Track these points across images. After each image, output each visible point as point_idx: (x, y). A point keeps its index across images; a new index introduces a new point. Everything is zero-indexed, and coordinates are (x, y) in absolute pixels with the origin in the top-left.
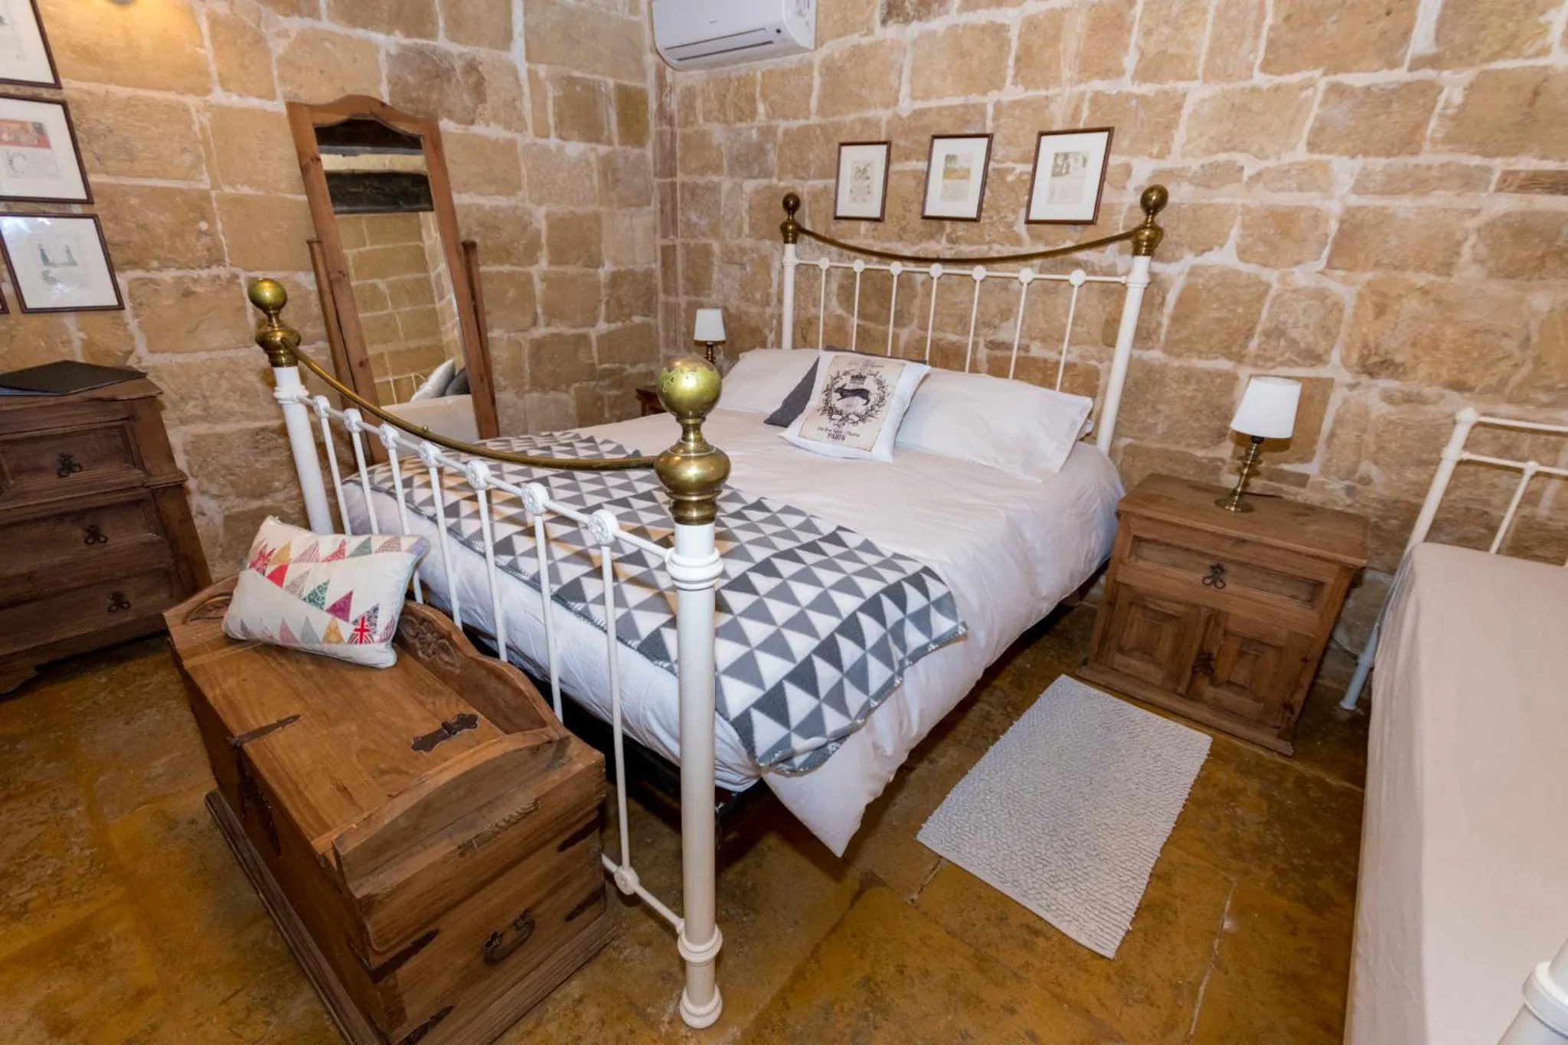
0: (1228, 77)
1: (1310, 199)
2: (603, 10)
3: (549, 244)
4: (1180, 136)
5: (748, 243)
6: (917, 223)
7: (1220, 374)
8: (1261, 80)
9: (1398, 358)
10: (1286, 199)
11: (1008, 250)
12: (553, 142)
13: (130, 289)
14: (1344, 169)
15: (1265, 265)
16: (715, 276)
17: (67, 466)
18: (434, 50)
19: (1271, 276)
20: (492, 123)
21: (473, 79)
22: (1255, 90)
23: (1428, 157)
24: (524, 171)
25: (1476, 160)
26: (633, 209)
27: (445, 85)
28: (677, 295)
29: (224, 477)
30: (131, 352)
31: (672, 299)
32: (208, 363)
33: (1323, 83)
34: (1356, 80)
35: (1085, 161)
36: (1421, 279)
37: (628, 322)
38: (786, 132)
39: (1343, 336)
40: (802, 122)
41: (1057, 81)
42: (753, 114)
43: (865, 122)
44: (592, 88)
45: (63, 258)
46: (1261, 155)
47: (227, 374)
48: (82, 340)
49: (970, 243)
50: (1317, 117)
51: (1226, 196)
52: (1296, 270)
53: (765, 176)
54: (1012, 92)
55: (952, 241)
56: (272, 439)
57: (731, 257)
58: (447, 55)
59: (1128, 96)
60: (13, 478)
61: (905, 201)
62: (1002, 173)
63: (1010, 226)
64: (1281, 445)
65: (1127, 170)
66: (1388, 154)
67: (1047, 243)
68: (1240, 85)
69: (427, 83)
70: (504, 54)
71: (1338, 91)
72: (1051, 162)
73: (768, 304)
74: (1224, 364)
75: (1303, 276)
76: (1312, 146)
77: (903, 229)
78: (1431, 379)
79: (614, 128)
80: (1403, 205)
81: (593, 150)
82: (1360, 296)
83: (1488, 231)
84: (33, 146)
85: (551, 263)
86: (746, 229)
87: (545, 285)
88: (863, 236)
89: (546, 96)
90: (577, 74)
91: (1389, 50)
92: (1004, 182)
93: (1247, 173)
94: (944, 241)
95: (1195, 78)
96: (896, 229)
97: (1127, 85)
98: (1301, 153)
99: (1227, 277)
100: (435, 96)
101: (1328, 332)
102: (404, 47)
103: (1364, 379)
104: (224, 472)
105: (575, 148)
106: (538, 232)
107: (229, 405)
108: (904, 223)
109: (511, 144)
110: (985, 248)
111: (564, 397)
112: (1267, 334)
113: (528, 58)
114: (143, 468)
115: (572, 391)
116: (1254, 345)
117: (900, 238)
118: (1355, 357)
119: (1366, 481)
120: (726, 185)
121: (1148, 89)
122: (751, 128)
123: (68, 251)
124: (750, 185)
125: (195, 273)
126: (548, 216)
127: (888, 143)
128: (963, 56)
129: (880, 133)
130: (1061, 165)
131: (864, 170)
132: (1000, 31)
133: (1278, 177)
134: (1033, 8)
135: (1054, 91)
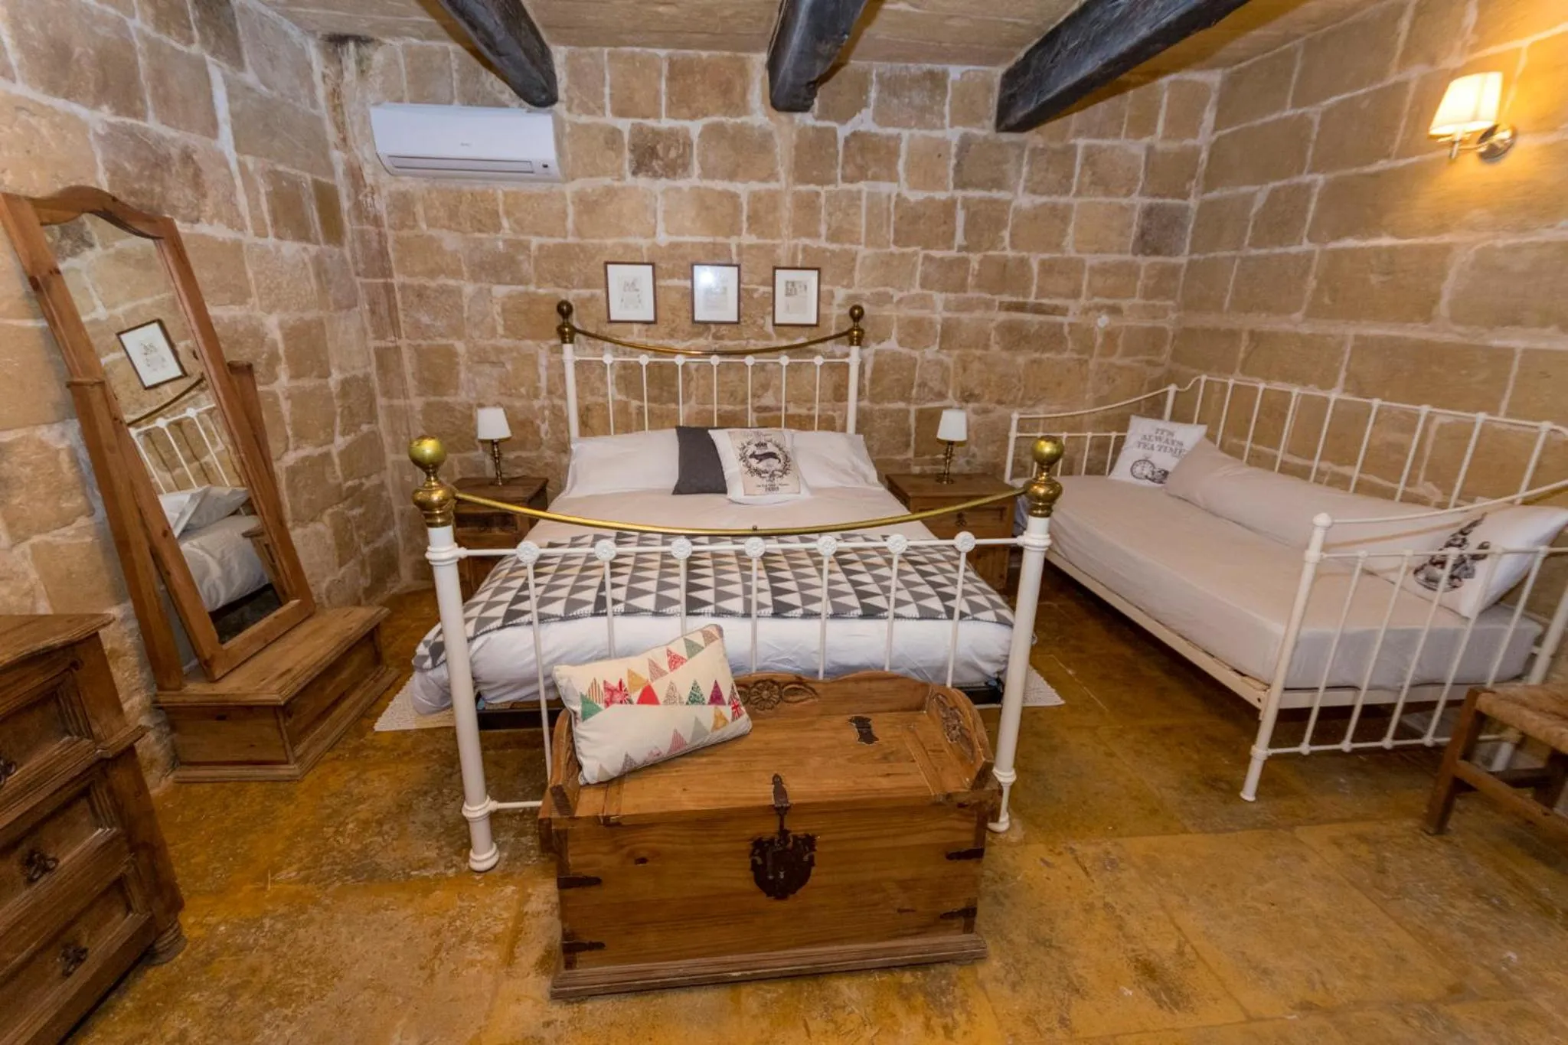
0: (880, 246)
1: (925, 313)
2: (291, 101)
3: (287, 357)
4: (857, 276)
5: (505, 343)
6: (687, 325)
7: (900, 410)
8: (893, 249)
9: (976, 392)
10: (916, 313)
11: (762, 344)
12: (271, 241)
14: (939, 298)
15: (912, 348)
16: (462, 376)
18: (146, 132)
19: (916, 354)
20: (215, 221)
21: (190, 171)
22: (892, 254)
23: (972, 294)
24: (250, 275)
25: (988, 296)
26: (344, 312)
27: (166, 175)
28: (406, 397)
31: (398, 402)
33: (922, 253)
34: (937, 254)
35: (806, 287)
36: (978, 352)
37: (359, 433)
38: (541, 247)
39: (952, 385)
40: (559, 240)
41: (779, 235)
42: (498, 228)
43: (626, 247)
44: (295, 184)
46: (901, 289)
49: (731, 339)
50: (922, 271)
51: (888, 311)
52: (926, 350)
53: (521, 283)
54: (748, 239)
55: (716, 337)
57: (481, 357)
58: (161, 139)
59: (824, 251)
61: (674, 310)
62: (751, 291)
63: (762, 327)
64: (961, 444)
65: (832, 295)
66: (956, 292)
67: (789, 338)
68: (884, 250)
69: (147, 173)
70: (213, 143)
71: (927, 258)
72: (784, 288)
73: (536, 396)
74: (901, 405)
75: (931, 352)
76: (923, 286)
77: (673, 330)
78: (990, 400)
79: (317, 225)
80: (965, 317)
81: (305, 249)
82: (955, 363)
83: (998, 328)
85: (292, 377)
86: (500, 330)
87: (289, 402)
88: (636, 335)
89: (259, 192)
90: (281, 168)
91: (948, 240)
92: (752, 298)
93: (895, 299)
94: (710, 338)
95: (860, 244)
96: (668, 330)
97: (822, 243)
98: (916, 290)
99: (895, 357)
100: (158, 189)
101: (945, 381)
102: (110, 125)
103: (964, 404)
105: (290, 248)
106: (275, 343)
108: (674, 325)
109: (237, 246)
110: (744, 343)
111: (319, 526)
112: (920, 386)
113: (238, 148)
114: (90, 735)
115: (326, 518)
116: (914, 392)
117: (671, 336)
118: (958, 394)
119: (974, 456)
120: (469, 288)
121: (835, 247)
122: (497, 239)
124: (500, 291)
126: (281, 326)
127: (653, 264)
128: (708, 208)
129: (642, 256)
130: (791, 289)
131: (633, 284)
132: (733, 197)
133: (910, 301)
134: (756, 186)
135: (777, 241)
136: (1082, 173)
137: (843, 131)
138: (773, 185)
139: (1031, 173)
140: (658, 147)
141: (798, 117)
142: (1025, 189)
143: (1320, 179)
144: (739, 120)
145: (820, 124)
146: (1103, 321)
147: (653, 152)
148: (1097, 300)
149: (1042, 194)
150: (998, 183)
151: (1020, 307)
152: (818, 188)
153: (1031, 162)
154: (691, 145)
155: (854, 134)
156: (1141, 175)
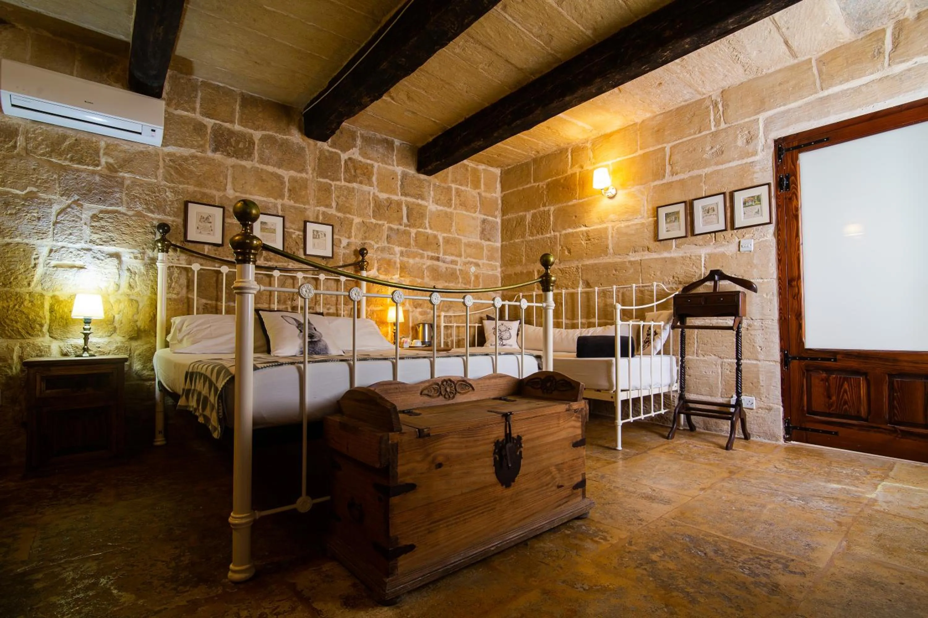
0: (365, 218)
1: (391, 257)
4: (353, 232)
8: (372, 220)
14: (397, 250)
15: (386, 275)
19: (388, 278)
22: (372, 223)
23: (414, 250)
25: (422, 252)
33: (387, 225)
34: (394, 226)
35: (325, 235)
41: (308, 204)
43: (204, 194)
46: (377, 243)
49: (277, 261)
50: (387, 235)
51: (371, 254)
52: (393, 277)
54: (287, 202)
55: (266, 259)
59: (335, 216)
62: (290, 234)
65: (340, 242)
66: (405, 247)
68: (367, 220)
71: (390, 229)
72: (312, 234)
80: (410, 261)
88: (207, 252)
91: (399, 220)
92: (291, 237)
93: (375, 248)
94: (262, 259)
95: (354, 215)
97: (334, 212)
98: (386, 244)
110: (286, 264)
121: (341, 215)
127: (224, 208)
128: (263, 181)
129: (215, 201)
130: (316, 234)
131: (207, 218)
132: (280, 178)
133: (383, 250)
134: (292, 173)
135: (307, 207)
136: (456, 199)
137: (344, 156)
138: (304, 175)
139: (435, 195)
140: (232, 140)
141: (320, 143)
142: (433, 202)
143: (552, 208)
144: (285, 137)
145: (331, 149)
146: (473, 269)
147: (228, 143)
148: (469, 259)
149: (440, 205)
150: (421, 196)
151: (438, 259)
152: (331, 182)
153: (434, 190)
154: (254, 144)
155: (350, 159)
156: (479, 205)
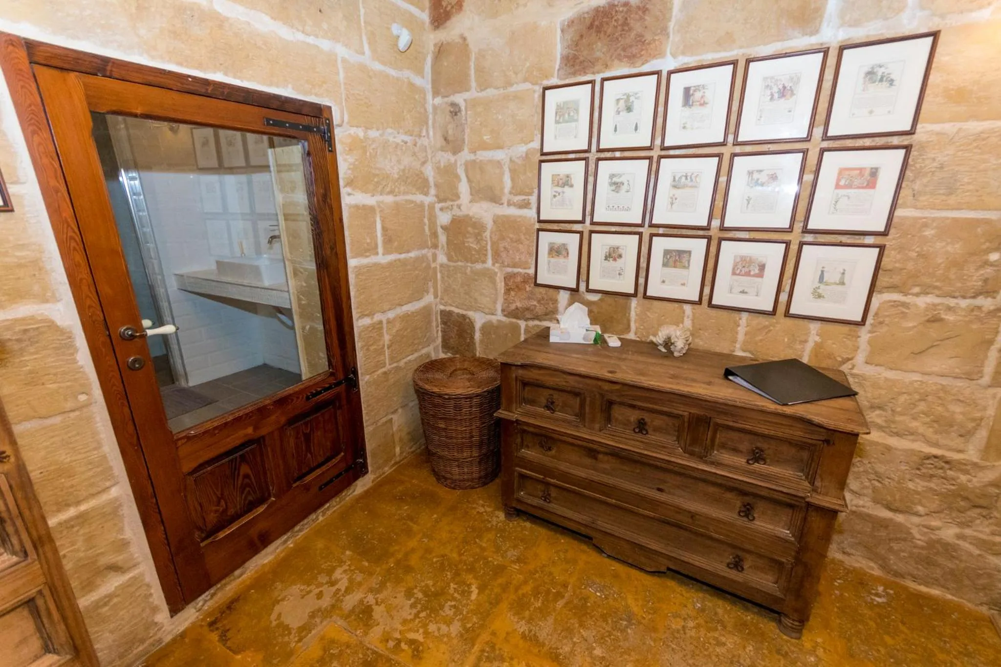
13: (879, 309)
17: (757, 456)
29: (870, 480)
30: (849, 359)
32: (916, 385)
45: (837, 277)
47: (930, 398)
48: (815, 342)
56: (941, 468)
60: (718, 451)
84: (863, 188)
104: (873, 476)
107: (914, 424)
114: (812, 483)
123: (843, 273)
125: (952, 302)
